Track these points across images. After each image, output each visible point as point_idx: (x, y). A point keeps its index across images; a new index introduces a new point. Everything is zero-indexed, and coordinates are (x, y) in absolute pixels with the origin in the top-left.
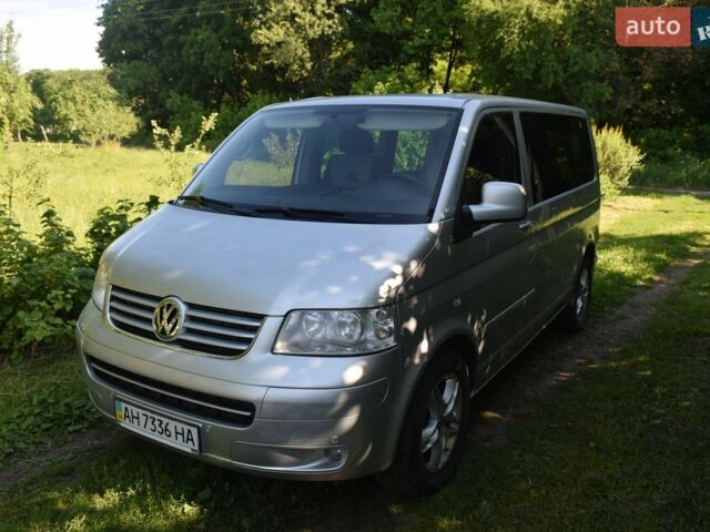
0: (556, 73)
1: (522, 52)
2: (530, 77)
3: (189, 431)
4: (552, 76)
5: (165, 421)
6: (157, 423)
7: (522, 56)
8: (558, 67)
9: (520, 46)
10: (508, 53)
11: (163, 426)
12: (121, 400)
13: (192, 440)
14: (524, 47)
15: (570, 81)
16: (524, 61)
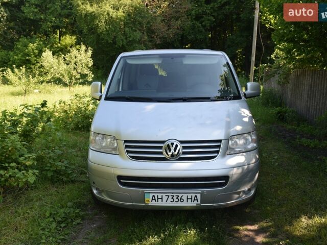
0: (122, 40)
1: (107, 30)
2: (112, 42)
3: (196, 196)
4: (121, 42)
5: (180, 195)
6: (175, 198)
7: (107, 33)
8: (123, 38)
9: (105, 28)
10: (101, 31)
11: (179, 198)
12: (149, 193)
13: (197, 200)
14: (108, 29)
15: (128, 44)
16: (108, 34)
